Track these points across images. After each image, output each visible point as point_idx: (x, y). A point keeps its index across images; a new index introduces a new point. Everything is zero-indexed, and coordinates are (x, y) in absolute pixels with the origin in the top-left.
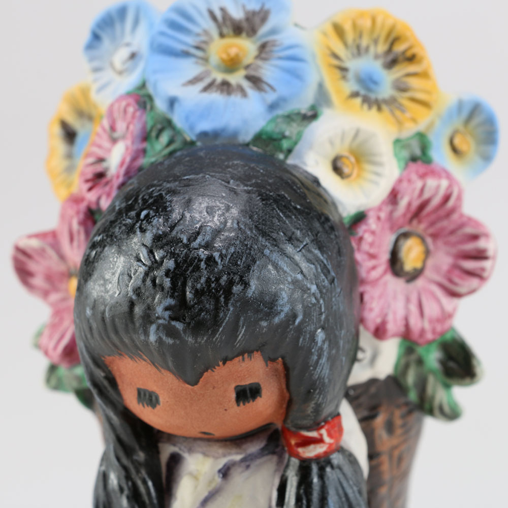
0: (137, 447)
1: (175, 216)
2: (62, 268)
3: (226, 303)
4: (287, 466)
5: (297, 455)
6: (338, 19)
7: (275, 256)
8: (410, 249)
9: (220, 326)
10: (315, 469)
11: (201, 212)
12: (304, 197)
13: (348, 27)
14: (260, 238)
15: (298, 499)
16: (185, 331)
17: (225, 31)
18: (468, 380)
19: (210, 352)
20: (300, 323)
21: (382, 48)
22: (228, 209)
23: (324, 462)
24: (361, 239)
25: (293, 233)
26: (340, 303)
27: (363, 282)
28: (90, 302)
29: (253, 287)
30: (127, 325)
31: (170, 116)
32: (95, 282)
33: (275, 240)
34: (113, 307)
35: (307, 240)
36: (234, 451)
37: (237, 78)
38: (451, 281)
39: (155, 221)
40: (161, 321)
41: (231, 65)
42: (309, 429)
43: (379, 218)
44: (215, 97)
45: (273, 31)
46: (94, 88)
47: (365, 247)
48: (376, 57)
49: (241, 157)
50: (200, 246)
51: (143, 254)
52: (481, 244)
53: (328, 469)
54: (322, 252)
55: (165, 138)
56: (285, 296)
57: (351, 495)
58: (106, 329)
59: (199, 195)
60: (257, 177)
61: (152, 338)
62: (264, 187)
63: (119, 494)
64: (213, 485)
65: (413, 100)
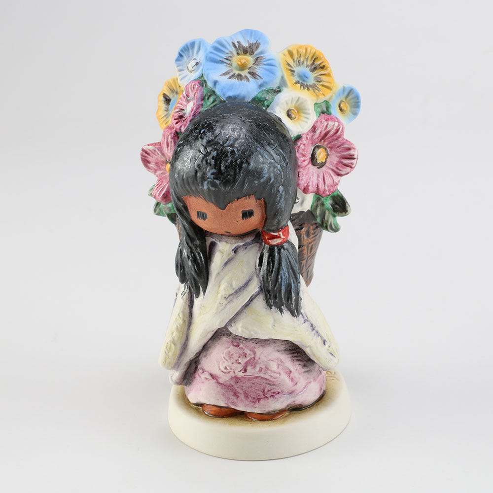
0: (196, 238)
1: (217, 132)
2: (163, 159)
3: (240, 172)
4: (264, 248)
5: (268, 244)
6: (290, 49)
7: (262, 151)
8: (320, 153)
9: (236, 182)
10: (276, 249)
11: (229, 131)
12: (275, 126)
13: (295, 52)
14: (256, 143)
15: (268, 263)
16: (220, 184)
17: (240, 52)
18: (344, 213)
19: (231, 194)
20: (273, 182)
21: (310, 62)
22: (241, 129)
23: (280, 247)
24: (299, 147)
25: (270, 141)
26: (290, 174)
27: (299, 167)
28: (177, 171)
29: (252, 165)
30: (194, 181)
31: (214, 89)
32: (180, 161)
33: (262, 144)
34: (187, 173)
35: (276, 145)
36: (240, 241)
37: (244, 73)
38: (338, 168)
39: (208, 134)
40: (209, 180)
41: (242, 67)
42: (274, 231)
43: (307, 138)
44: (235, 81)
45: (261, 53)
46: (179, 78)
47: (301, 151)
48: (307, 66)
49: (247, 107)
50: (228, 146)
51: (202, 149)
52: (352, 152)
53: (282, 250)
54: (283, 151)
55: (211, 99)
56: (266, 169)
57: (292, 262)
58: (184, 183)
59: (228, 123)
60: (254, 116)
61: (205, 187)
62: (257, 120)
63: (187, 260)
64: (230, 256)
65: (323, 86)
